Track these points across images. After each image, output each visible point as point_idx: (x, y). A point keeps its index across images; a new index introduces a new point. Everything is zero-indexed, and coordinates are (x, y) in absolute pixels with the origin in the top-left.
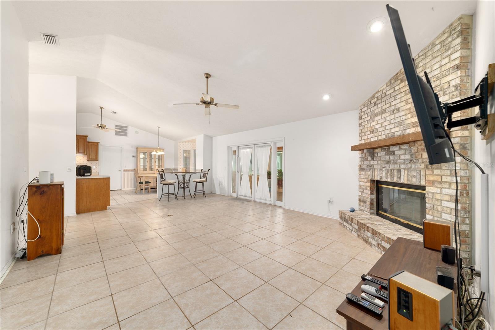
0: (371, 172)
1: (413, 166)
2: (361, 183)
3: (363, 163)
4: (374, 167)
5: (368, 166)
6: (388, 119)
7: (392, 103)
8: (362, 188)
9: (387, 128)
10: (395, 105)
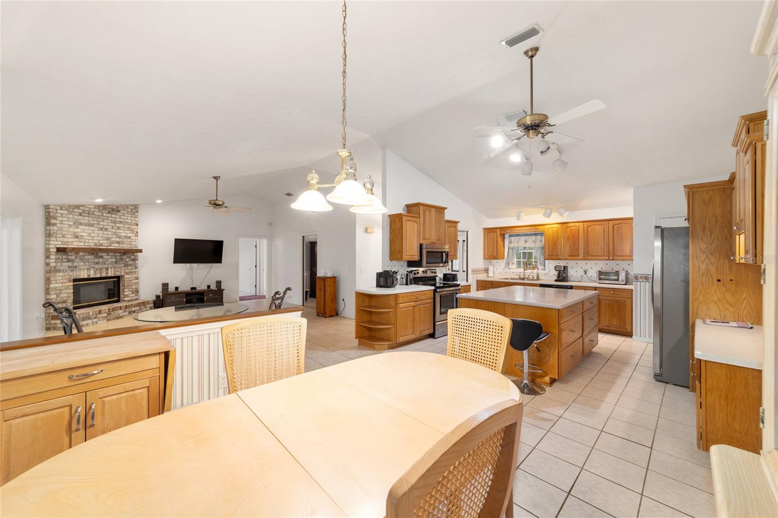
0: (75, 273)
1: (117, 265)
2: (57, 285)
3: (59, 264)
4: (80, 267)
5: (69, 267)
6: (96, 232)
7: (100, 223)
8: (58, 290)
9: (95, 238)
10: (103, 225)
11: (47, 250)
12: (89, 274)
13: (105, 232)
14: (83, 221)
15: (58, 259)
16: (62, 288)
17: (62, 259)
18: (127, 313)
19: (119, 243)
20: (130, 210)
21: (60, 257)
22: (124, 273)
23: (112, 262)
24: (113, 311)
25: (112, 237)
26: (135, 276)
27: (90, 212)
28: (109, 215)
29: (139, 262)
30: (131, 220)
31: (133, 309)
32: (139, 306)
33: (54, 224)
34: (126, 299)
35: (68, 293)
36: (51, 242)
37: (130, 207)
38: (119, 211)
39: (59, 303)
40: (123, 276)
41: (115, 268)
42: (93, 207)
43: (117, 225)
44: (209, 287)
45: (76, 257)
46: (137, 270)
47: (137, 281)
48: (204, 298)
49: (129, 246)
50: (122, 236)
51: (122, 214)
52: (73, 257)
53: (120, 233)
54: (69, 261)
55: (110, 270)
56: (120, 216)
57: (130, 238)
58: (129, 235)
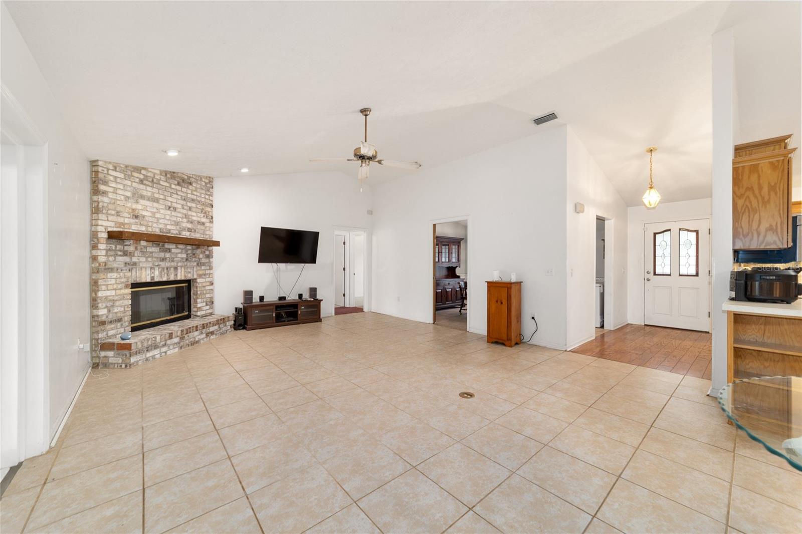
0: (134, 273)
1: (189, 264)
2: (108, 293)
3: (111, 259)
4: (141, 265)
5: (126, 263)
6: (162, 211)
7: (167, 197)
8: (110, 301)
9: (161, 221)
10: (171, 202)
11: (94, 235)
12: (152, 275)
13: (173, 213)
14: (144, 193)
15: (110, 250)
16: (116, 298)
17: (116, 250)
18: (204, 335)
19: (191, 231)
20: (204, 184)
21: (113, 247)
22: (197, 276)
23: (182, 258)
24: (187, 333)
25: (182, 222)
26: (208, 280)
27: (155, 180)
28: (178, 188)
29: (215, 260)
30: (205, 198)
31: (212, 329)
32: (218, 324)
33: (105, 193)
34: (199, 313)
35: (124, 307)
36: (100, 222)
37: (203, 180)
38: (191, 184)
39: (111, 322)
40: (196, 279)
41: (185, 267)
42: (158, 172)
43: (189, 204)
44: (300, 296)
45: (136, 248)
46: (211, 272)
47: (211, 287)
48: (297, 312)
49: (202, 236)
50: (195, 220)
51: (194, 188)
52: (131, 249)
53: (192, 216)
54: (125, 254)
55: (179, 271)
56: (192, 191)
57: (203, 224)
58: (204, 220)
